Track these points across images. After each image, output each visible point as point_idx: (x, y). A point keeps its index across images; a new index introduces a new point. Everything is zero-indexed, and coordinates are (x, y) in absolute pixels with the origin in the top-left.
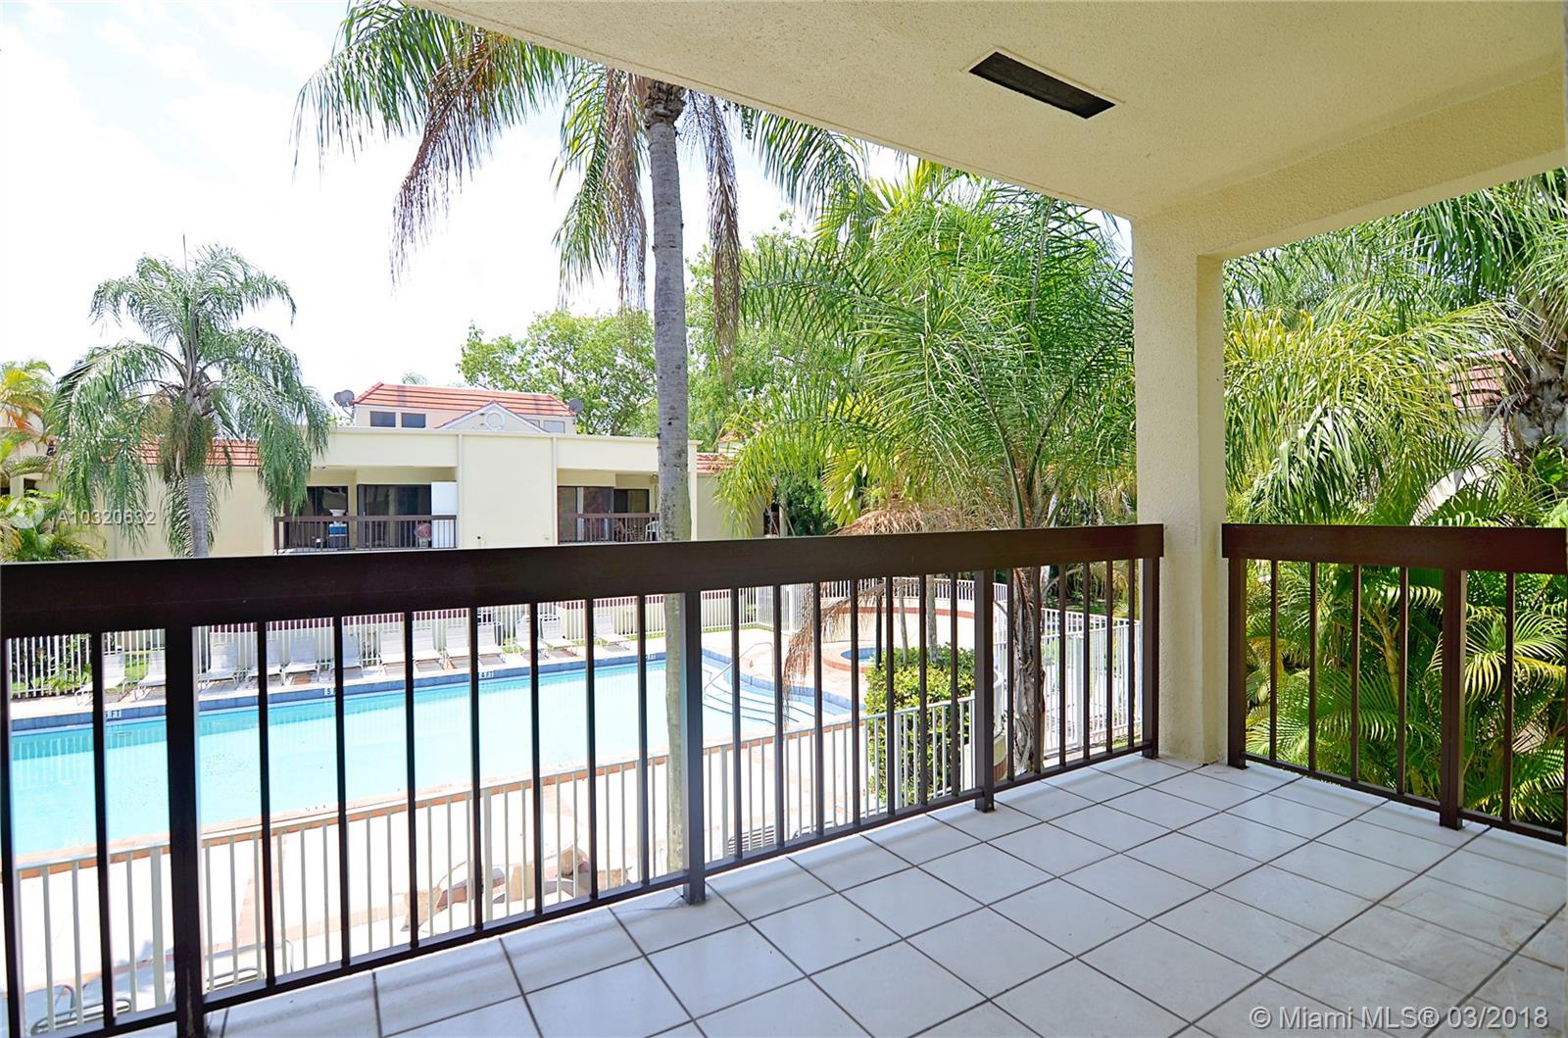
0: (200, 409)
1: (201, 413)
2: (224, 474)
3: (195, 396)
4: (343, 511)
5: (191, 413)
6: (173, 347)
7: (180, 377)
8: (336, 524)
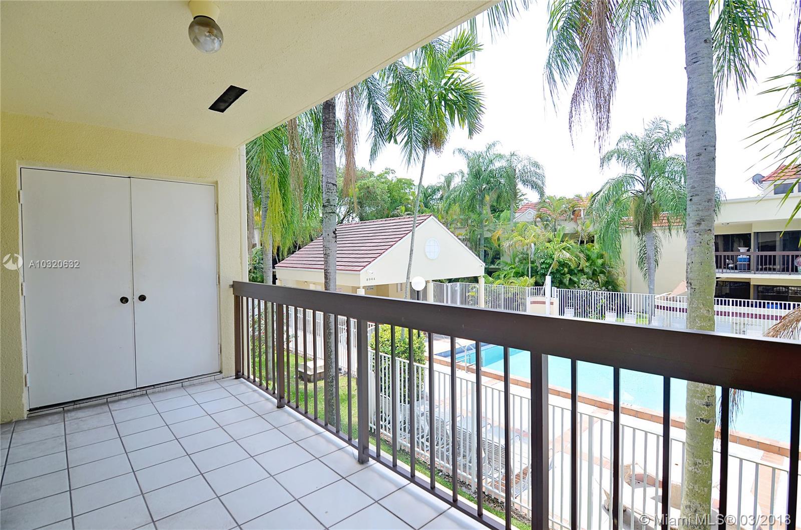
0: (650, 200)
1: (651, 202)
2: (668, 230)
3: (648, 195)
4: (747, 248)
5: (646, 203)
6: (639, 173)
7: (642, 186)
8: (741, 256)
